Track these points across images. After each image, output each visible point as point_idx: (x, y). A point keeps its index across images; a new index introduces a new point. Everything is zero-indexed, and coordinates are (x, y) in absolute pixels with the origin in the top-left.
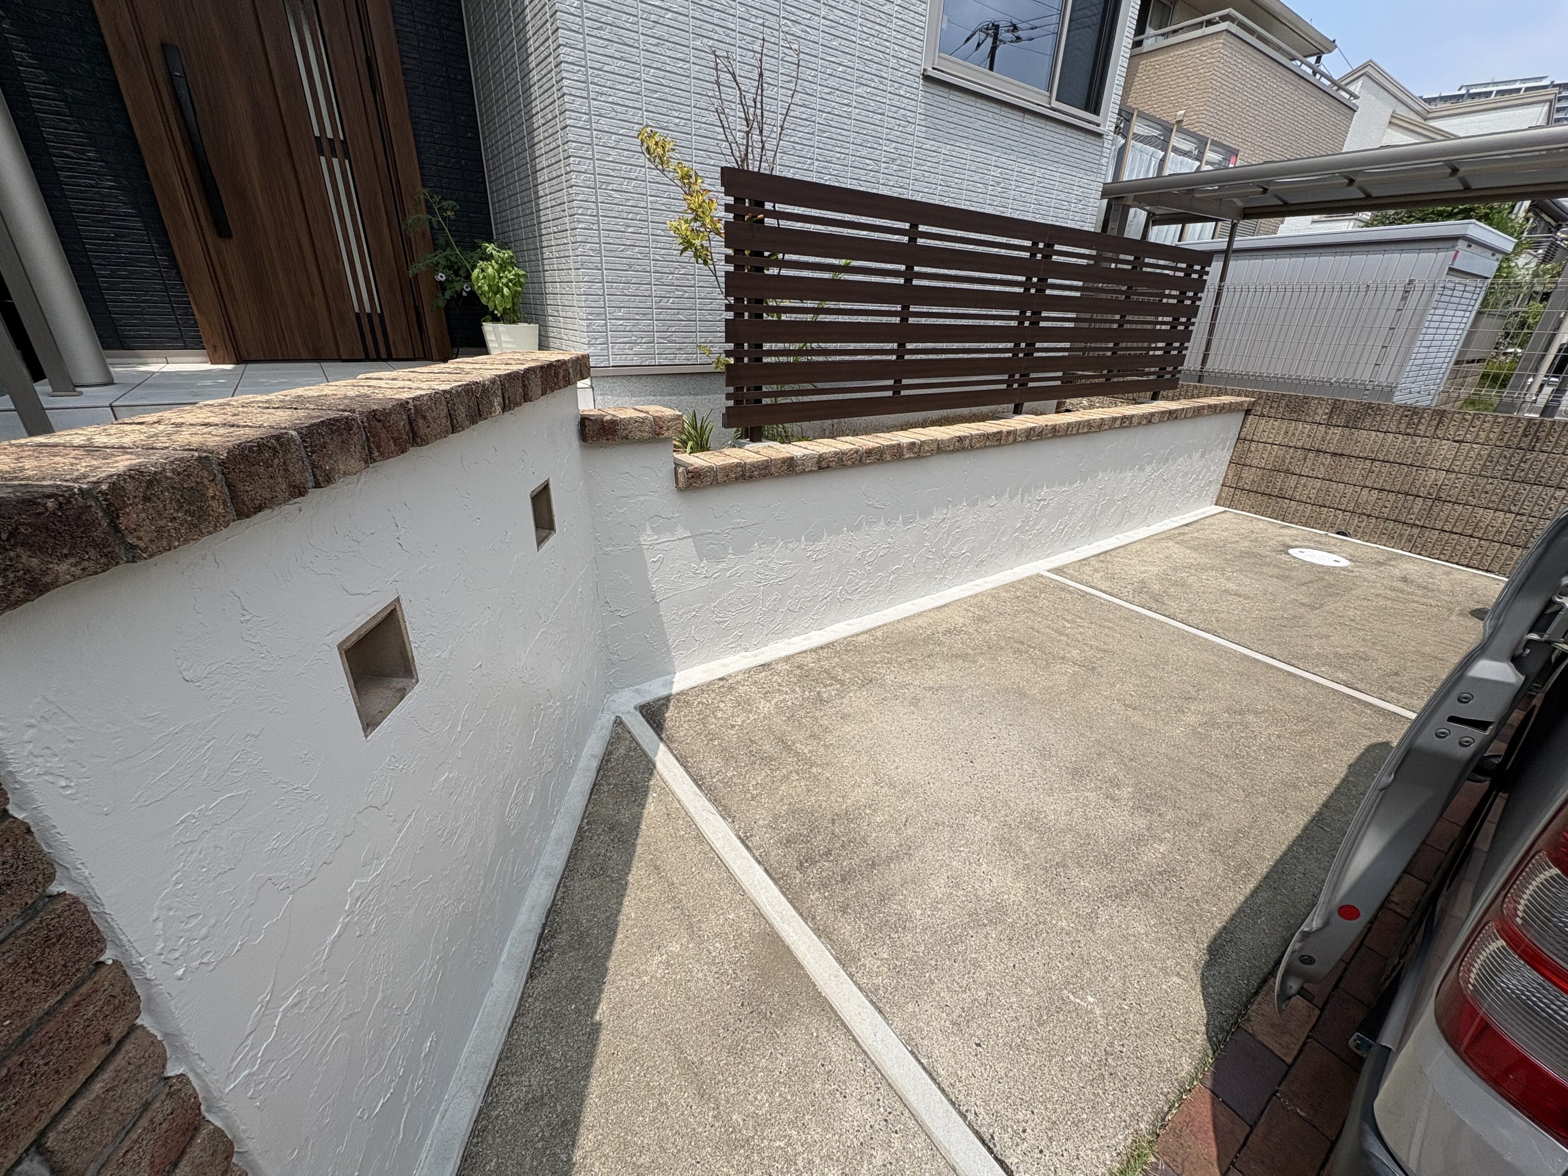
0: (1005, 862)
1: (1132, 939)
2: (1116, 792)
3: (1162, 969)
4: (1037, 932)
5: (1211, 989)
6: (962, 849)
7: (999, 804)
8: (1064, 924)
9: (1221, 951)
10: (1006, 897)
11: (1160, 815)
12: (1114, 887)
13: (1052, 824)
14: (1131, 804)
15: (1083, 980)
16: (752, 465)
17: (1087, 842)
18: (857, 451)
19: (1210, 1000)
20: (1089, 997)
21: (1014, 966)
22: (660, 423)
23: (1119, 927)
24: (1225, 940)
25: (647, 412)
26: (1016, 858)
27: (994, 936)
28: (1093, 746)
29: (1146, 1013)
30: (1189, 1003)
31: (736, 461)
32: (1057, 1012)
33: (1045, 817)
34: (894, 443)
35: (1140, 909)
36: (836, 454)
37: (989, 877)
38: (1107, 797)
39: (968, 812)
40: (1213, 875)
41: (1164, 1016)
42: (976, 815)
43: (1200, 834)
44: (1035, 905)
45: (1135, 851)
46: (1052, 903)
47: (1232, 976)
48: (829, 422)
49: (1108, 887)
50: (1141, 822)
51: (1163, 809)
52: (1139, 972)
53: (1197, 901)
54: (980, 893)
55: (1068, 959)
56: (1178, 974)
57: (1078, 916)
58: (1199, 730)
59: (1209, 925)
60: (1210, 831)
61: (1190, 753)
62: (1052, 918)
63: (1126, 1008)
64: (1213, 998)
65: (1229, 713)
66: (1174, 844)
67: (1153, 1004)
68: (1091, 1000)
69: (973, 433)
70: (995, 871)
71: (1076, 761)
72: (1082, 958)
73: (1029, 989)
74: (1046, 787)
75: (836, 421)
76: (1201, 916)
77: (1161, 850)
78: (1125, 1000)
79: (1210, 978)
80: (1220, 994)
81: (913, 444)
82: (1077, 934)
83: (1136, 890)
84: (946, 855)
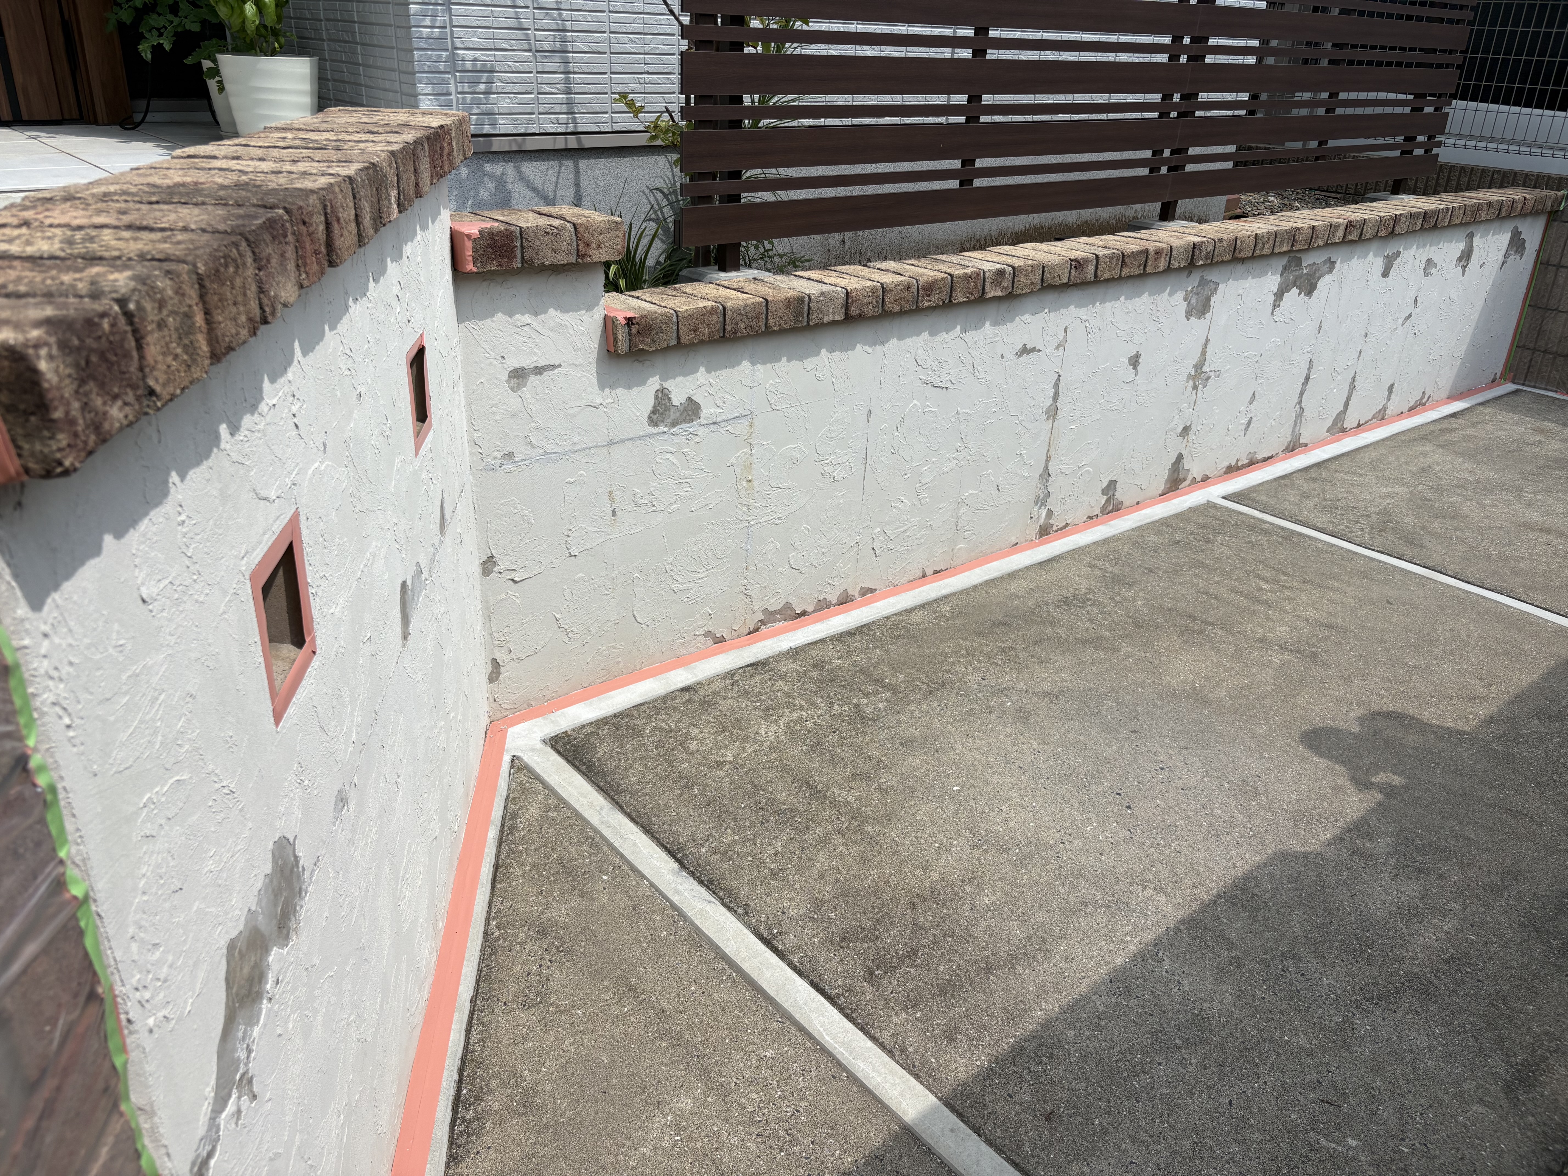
0: (1199, 954)
1: (1409, 1056)
2: (1368, 844)
3: (1455, 1096)
4: (1261, 1054)
5: (1531, 1118)
6: (1129, 938)
7: (1181, 870)
8: (1302, 1040)
9: (1543, 1065)
10: (1206, 1005)
11: (1440, 877)
12: (1376, 984)
13: (1268, 895)
14: (1392, 861)
15: (1338, 1117)
16: (737, 311)
17: (1327, 920)
19: (1529, 1133)
20: (1349, 1140)
21: (1230, 1102)
22: (586, 236)
23: (1388, 1040)
24: (1548, 1050)
25: (561, 218)
26: (1217, 949)
27: (1194, 1061)
28: (1325, 777)
29: (1435, 1157)
30: (1498, 1138)
32: (1303, 1163)
33: (1256, 886)
34: (968, 271)
35: (1417, 1013)
36: (874, 290)
37: (1177, 978)
38: (1354, 853)
39: (1131, 884)
40: (1526, 959)
41: (1462, 1159)
42: (1144, 888)
43: (1503, 902)
44: (1254, 1015)
45: (1404, 930)
46: (1281, 1012)
47: (1560, 1099)
49: (1367, 984)
50: (1412, 889)
51: (1443, 868)
52: (1423, 1101)
53: (1504, 998)
54: (1165, 1001)
55: (1313, 1089)
56: (1481, 1101)
57: (1323, 1028)
58: (1494, 746)
59: (1524, 1029)
60: (1519, 898)
61: (1482, 782)
62: (1283, 1034)
63: (1406, 1150)
64: (1534, 1131)
65: (1539, 719)
66: (1465, 919)
67: (1445, 1142)
68: (1353, 1143)
69: (1100, 253)
70: (1186, 969)
71: (1297, 800)
72: (1335, 1087)
73: (1257, 1134)
74: (1254, 841)
76: (1510, 1019)
77: (1445, 928)
78: (1403, 1140)
79: (1530, 1105)
80: (1545, 1124)
81: (1001, 273)
82: (1323, 1054)
83: (1410, 987)
84: (1105, 949)
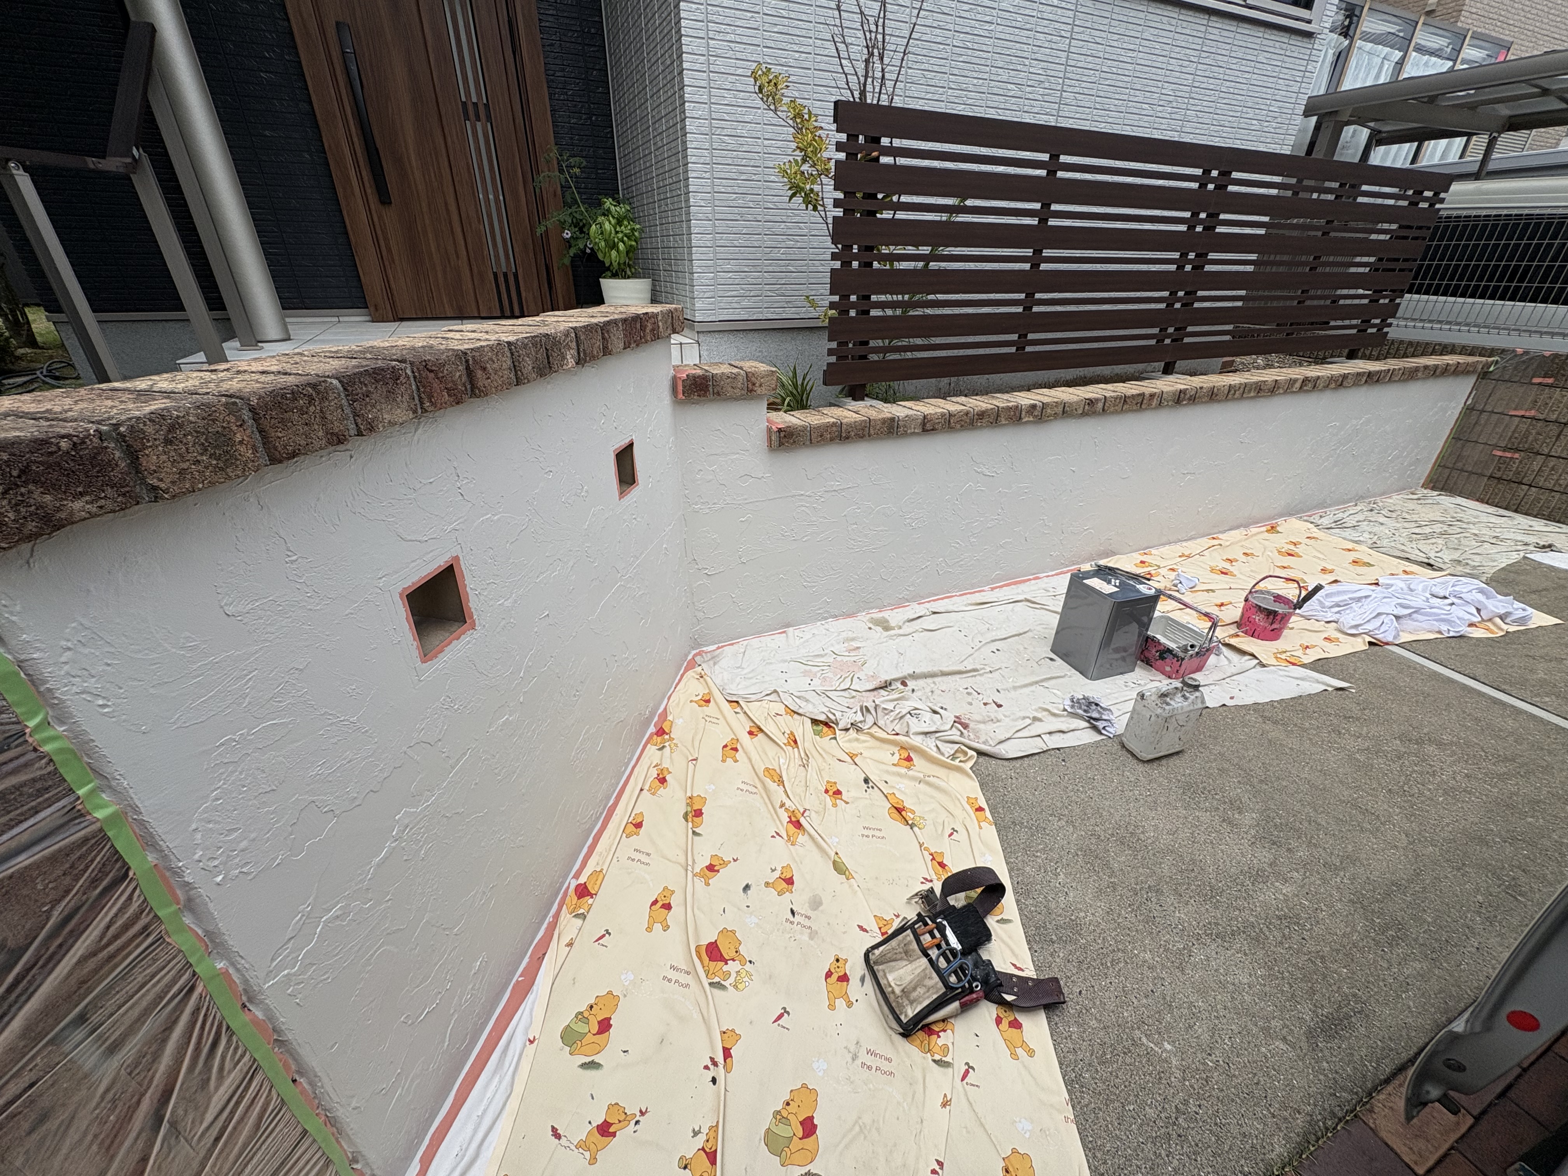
0: (1087, 875)
1: (1231, 987)
2: (1237, 816)
3: (1262, 1029)
4: (1113, 960)
5: (1325, 1064)
6: (1039, 854)
7: (1089, 811)
8: (1148, 956)
9: (1346, 1021)
10: (1082, 914)
11: (1289, 850)
12: (1217, 924)
13: (1149, 841)
14: (1253, 832)
15: (1161, 1023)
16: (849, 425)
17: (1191, 867)
18: (967, 414)
19: (1322, 1077)
20: (1166, 1044)
21: (1080, 992)
22: (753, 379)
23: (1216, 970)
24: (1352, 1010)
25: (741, 368)
26: (1101, 874)
27: (1061, 955)
28: (1215, 760)
29: (1234, 1076)
30: (1292, 1074)
31: (833, 420)
32: (1125, 1053)
33: (1143, 833)
34: (1010, 404)
35: (1246, 954)
36: (943, 415)
37: (1066, 890)
38: (1224, 820)
39: (1051, 815)
40: (1349, 929)
41: (1257, 1084)
42: (1060, 819)
43: (1338, 880)
44: (1115, 930)
45: (1250, 887)
46: (1137, 931)
47: (1355, 1053)
48: (946, 380)
49: (1210, 923)
50: (1264, 856)
51: (1294, 844)
52: (1233, 1027)
53: (1323, 958)
54: (1053, 905)
55: (1147, 997)
56: (1284, 1039)
57: (1166, 950)
58: (1358, 756)
59: (1335, 988)
60: (1353, 879)
61: (1341, 782)
62: (1134, 948)
63: (1211, 1064)
64: (1326, 1075)
65: (1401, 741)
66: (1303, 887)
67: (1245, 1066)
68: (1168, 1047)
69: (1107, 395)
70: (1074, 885)
71: (1190, 775)
72: (1164, 999)
73: (1094, 1022)
74: (1149, 799)
75: (953, 379)
76: (1325, 977)
77: (1284, 891)
78: (1210, 1055)
79: (1326, 1052)
80: (1337, 1072)
81: (1034, 406)
82: (1162, 970)
83: (1244, 932)
84: (1019, 859)
